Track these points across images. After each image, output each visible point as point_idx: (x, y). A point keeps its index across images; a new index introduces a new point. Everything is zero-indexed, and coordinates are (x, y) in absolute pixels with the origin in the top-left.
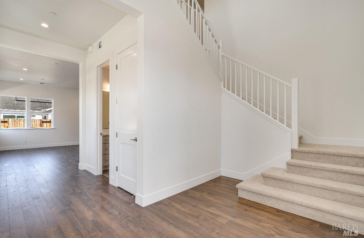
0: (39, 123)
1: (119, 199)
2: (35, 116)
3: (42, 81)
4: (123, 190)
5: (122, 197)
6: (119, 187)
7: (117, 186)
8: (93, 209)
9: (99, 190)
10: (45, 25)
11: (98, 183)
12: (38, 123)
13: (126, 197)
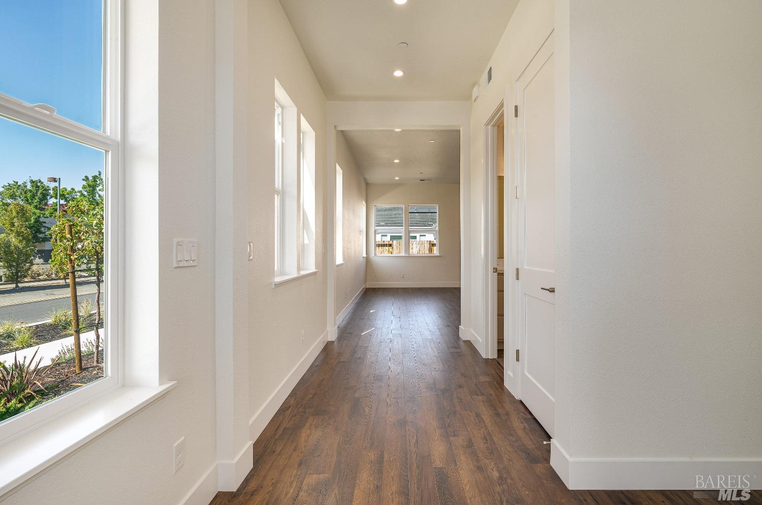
0: (427, 246)
1: (511, 435)
2: (425, 235)
3: (422, 177)
4: (531, 413)
5: (521, 433)
6: (521, 402)
7: (518, 396)
8: (452, 438)
9: (478, 395)
10: (398, 73)
11: (483, 379)
12: (426, 248)
13: (531, 436)
